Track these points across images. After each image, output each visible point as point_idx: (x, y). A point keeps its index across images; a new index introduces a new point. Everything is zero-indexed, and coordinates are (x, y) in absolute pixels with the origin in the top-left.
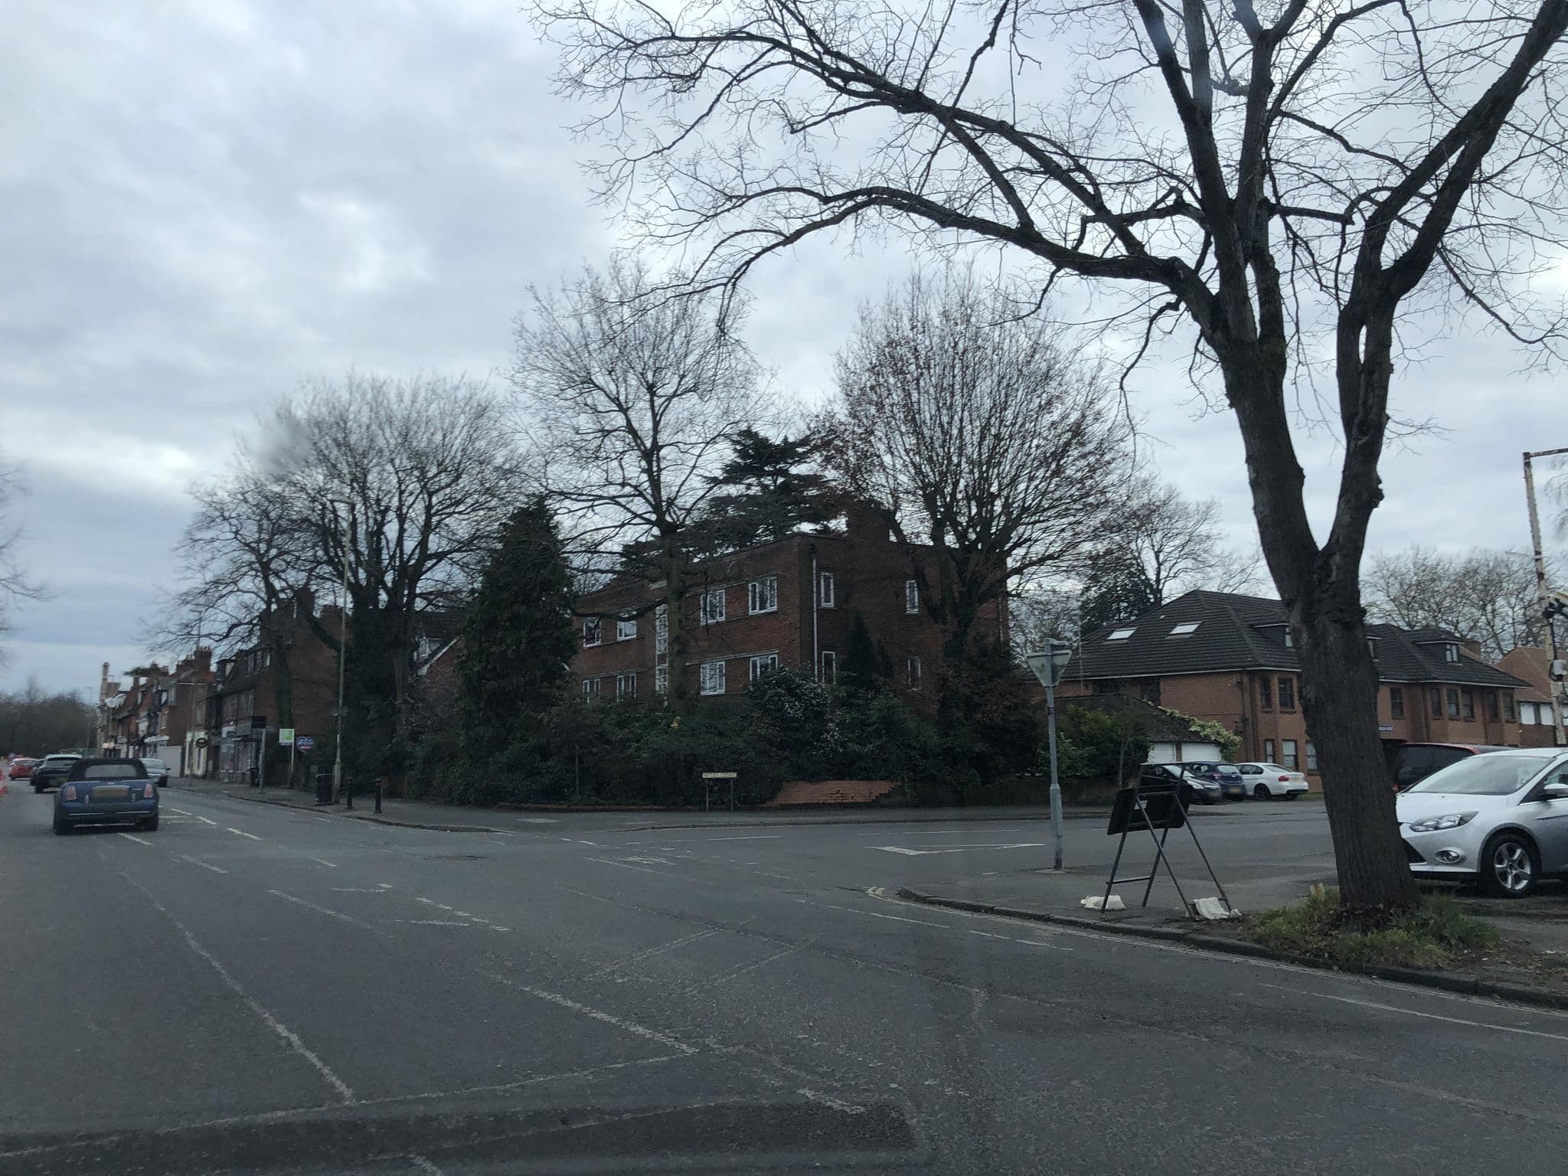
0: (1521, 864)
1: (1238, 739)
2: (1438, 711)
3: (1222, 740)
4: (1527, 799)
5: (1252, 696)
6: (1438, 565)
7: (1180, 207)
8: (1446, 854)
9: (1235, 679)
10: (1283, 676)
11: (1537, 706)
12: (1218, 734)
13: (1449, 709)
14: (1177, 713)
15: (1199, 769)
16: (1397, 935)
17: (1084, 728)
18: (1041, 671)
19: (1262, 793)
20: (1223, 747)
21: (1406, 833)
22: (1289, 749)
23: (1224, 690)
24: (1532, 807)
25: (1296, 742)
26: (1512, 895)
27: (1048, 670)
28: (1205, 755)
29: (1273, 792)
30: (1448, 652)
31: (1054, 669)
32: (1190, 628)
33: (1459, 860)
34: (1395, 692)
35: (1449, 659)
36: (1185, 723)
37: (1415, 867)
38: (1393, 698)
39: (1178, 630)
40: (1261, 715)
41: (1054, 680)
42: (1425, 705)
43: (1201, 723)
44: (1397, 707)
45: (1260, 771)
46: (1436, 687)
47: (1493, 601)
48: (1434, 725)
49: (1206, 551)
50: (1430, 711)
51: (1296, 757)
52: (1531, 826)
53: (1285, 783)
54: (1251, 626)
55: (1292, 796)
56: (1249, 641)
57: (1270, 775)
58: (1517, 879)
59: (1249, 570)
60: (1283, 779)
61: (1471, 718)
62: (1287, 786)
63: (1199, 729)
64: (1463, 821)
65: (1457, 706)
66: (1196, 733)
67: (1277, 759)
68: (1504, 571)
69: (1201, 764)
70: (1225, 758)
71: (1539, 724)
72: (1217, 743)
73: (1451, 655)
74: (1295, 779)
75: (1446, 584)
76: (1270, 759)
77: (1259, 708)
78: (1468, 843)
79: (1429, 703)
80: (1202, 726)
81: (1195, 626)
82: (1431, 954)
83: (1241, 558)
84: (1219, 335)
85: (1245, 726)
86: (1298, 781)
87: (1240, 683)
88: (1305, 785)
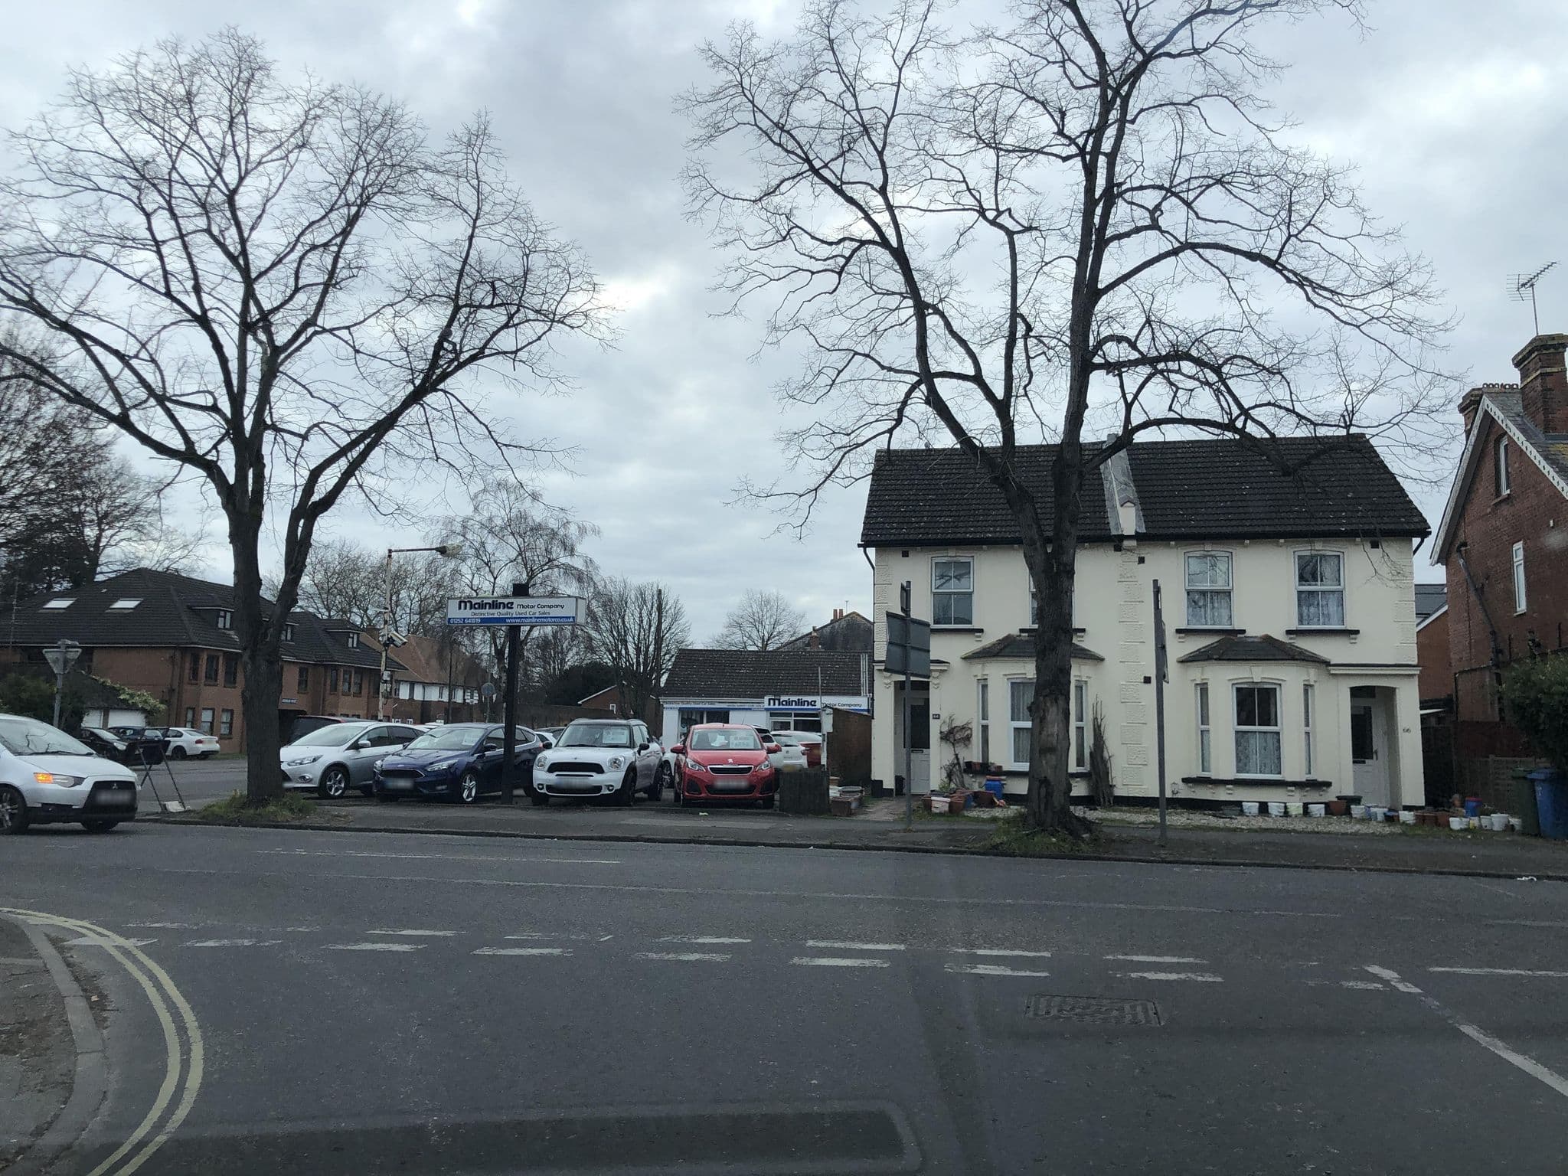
0: (340, 782)
1: (163, 707)
2: (334, 688)
3: (149, 708)
4: (348, 749)
5: (182, 668)
6: (359, 557)
7: (214, 408)
8: (304, 777)
9: (168, 654)
10: (213, 653)
11: (412, 684)
12: (145, 702)
13: (342, 687)
14: (109, 682)
15: (124, 732)
16: (271, 808)
17: (24, 696)
18: (54, 662)
19: (180, 753)
20: (149, 714)
21: (284, 767)
22: (207, 716)
23: (158, 664)
24: (351, 752)
25: (213, 710)
26: (334, 797)
27: (61, 663)
28: (132, 720)
29: (189, 753)
30: (350, 640)
31: (66, 661)
32: (131, 604)
33: (310, 781)
34: (303, 671)
35: (350, 645)
36: (116, 692)
37: (287, 785)
38: (301, 675)
39: (120, 604)
40: (187, 687)
41: (65, 668)
42: (325, 682)
43: (130, 691)
44: (303, 683)
45: (181, 735)
46: (336, 668)
47: (398, 593)
48: (330, 699)
49: (151, 525)
50: (328, 687)
51: (212, 723)
52: (348, 763)
53: (200, 745)
54: (189, 608)
55: (205, 756)
56: (185, 618)
57: (188, 738)
58: (337, 790)
59: (190, 548)
60: (199, 742)
61: (358, 694)
62: (202, 747)
63: (128, 697)
64: (315, 760)
65: (350, 684)
66: (125, 700)
67: (195, 725)
68: (410, 568)
69: (126, 729)
70: (149, 723)
71: (411, 698)
72: (143, 710)
73: (352, 642)
74: (210, 742)
75: (363, 574)
76: (189, 725)
77: (186, 679)
78: (315, 772)
79: (329, 682)
80: (132, 696)
81: (137, 603)
82: (285, 815)
83: (184, 535)
84: (230, 507)
85: (170, 696)
86: (212, 744)
87: (172, 658)
88: (217, 747)
